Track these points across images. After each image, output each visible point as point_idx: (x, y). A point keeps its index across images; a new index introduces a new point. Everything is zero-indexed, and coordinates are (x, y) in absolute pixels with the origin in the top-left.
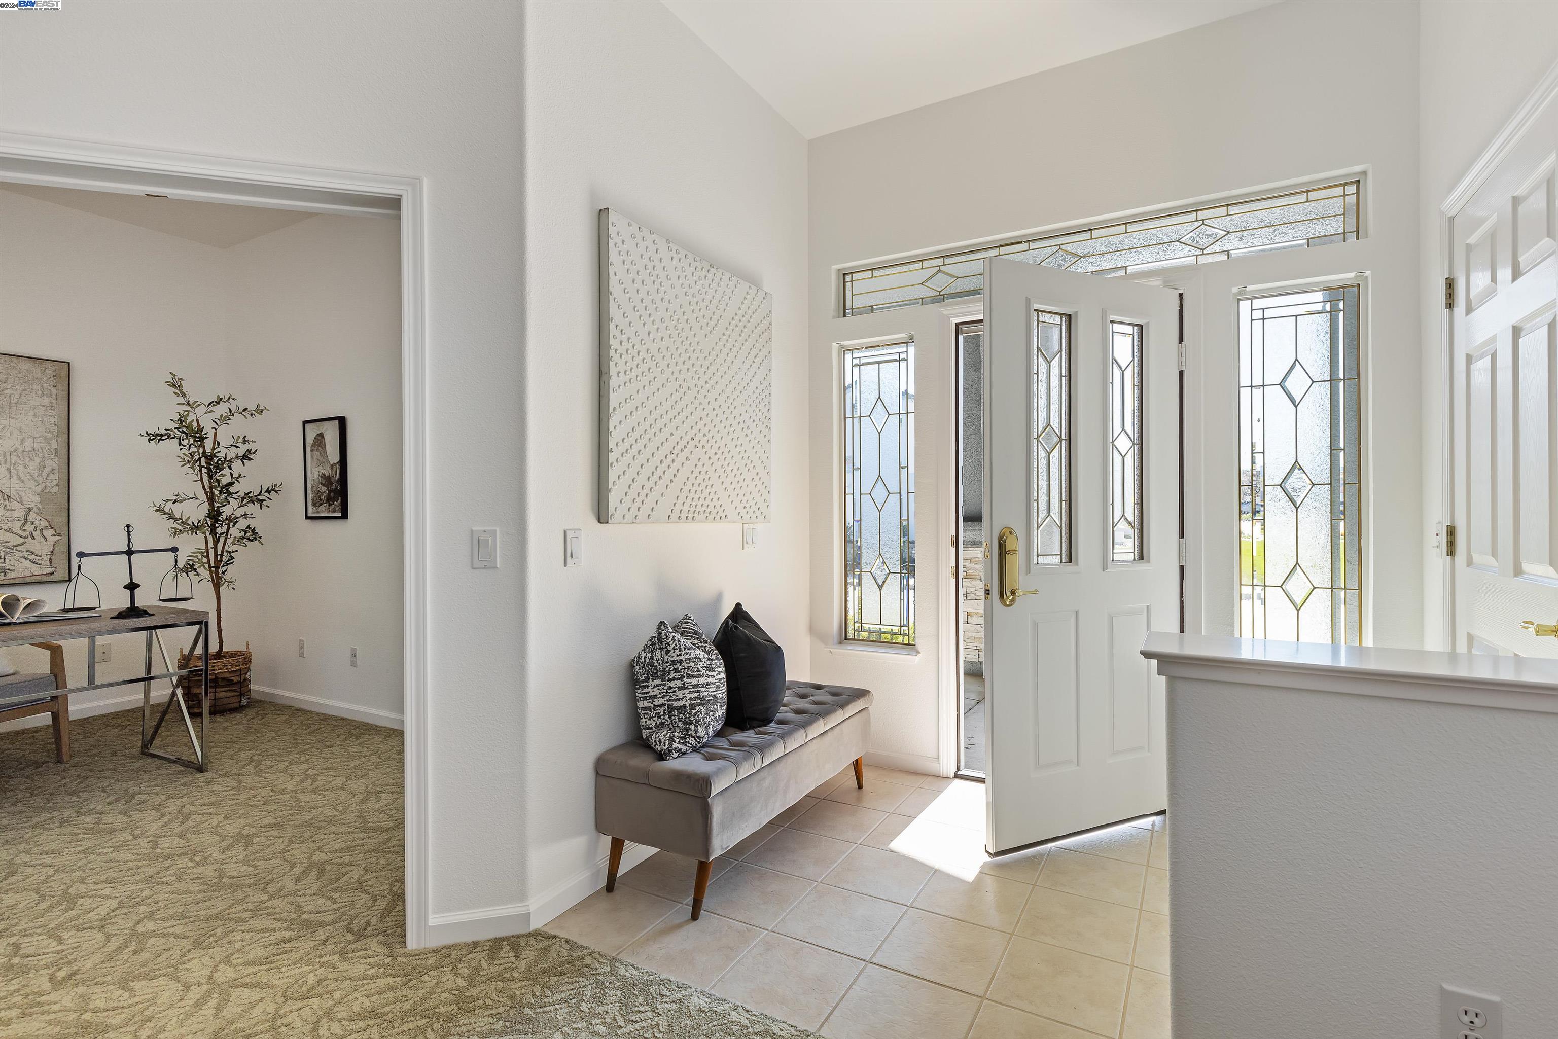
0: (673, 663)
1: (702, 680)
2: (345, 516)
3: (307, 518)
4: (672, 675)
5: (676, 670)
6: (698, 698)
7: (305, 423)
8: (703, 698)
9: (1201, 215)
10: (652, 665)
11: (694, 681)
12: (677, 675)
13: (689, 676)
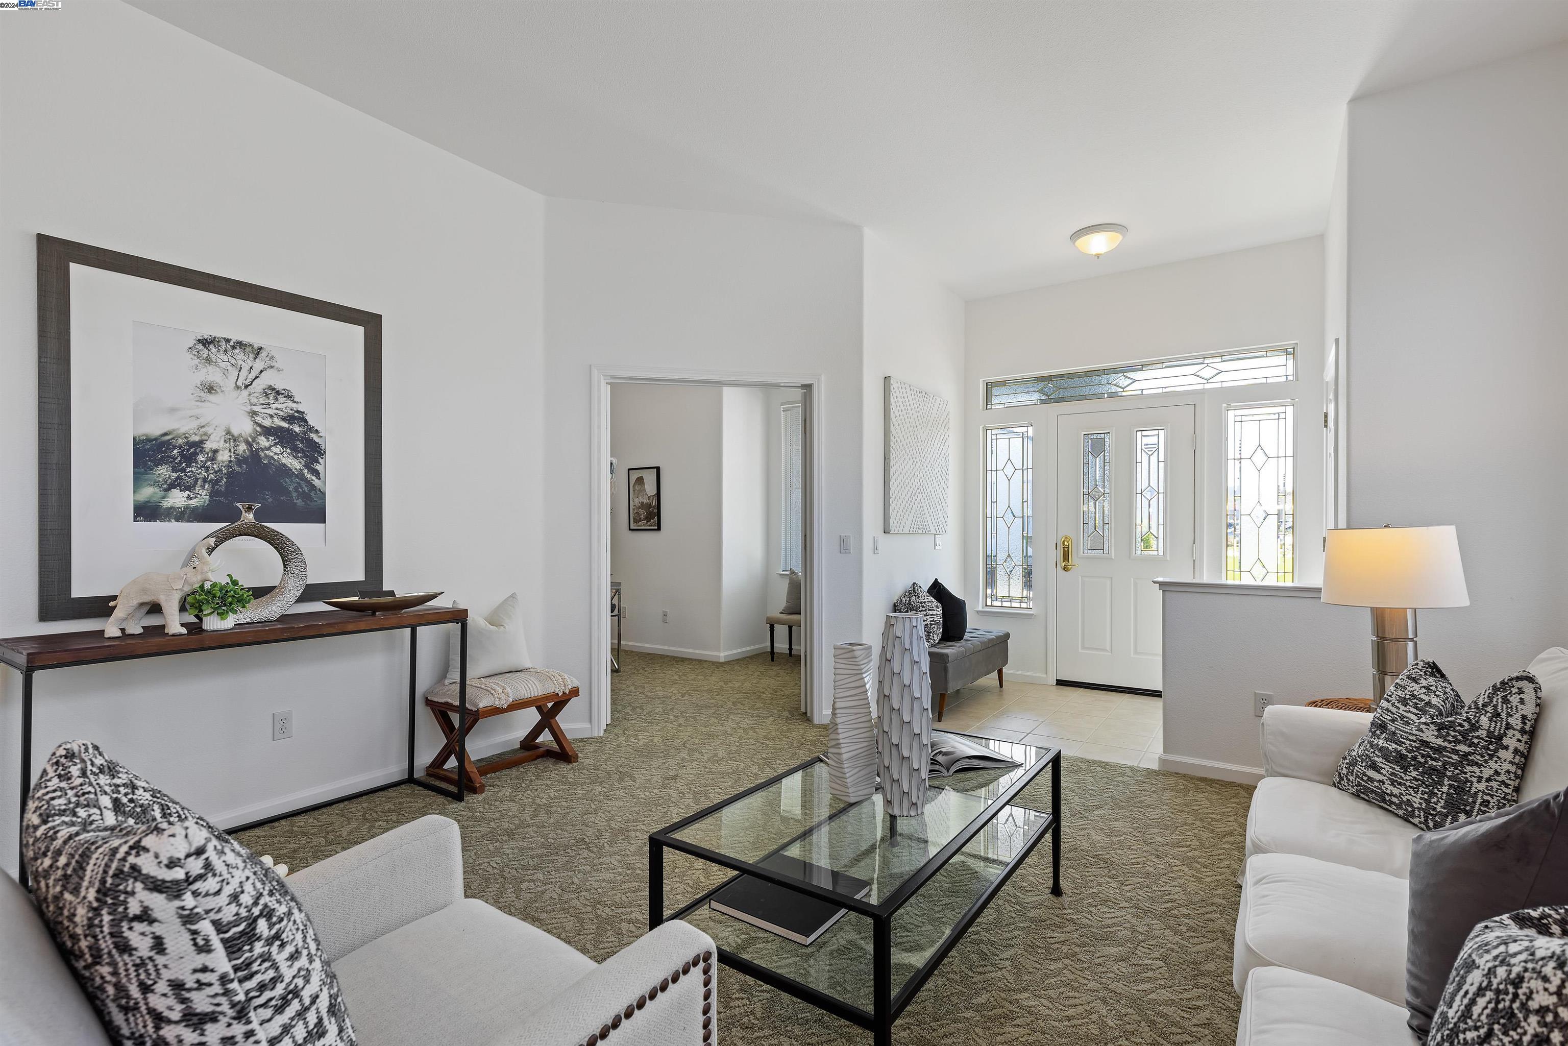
0: (921, 603)
1: (935, 613)
2: (659, 529)
3: (630, 529)
4: (921, 609)
5: (923, 606)
6: (933, 621)
7: (629, 470)
8: (935, 621)
9: (1207, 361)
10: (910, 604)
11: (931, 612)
12: (924, 609)
13: (929, 610)
